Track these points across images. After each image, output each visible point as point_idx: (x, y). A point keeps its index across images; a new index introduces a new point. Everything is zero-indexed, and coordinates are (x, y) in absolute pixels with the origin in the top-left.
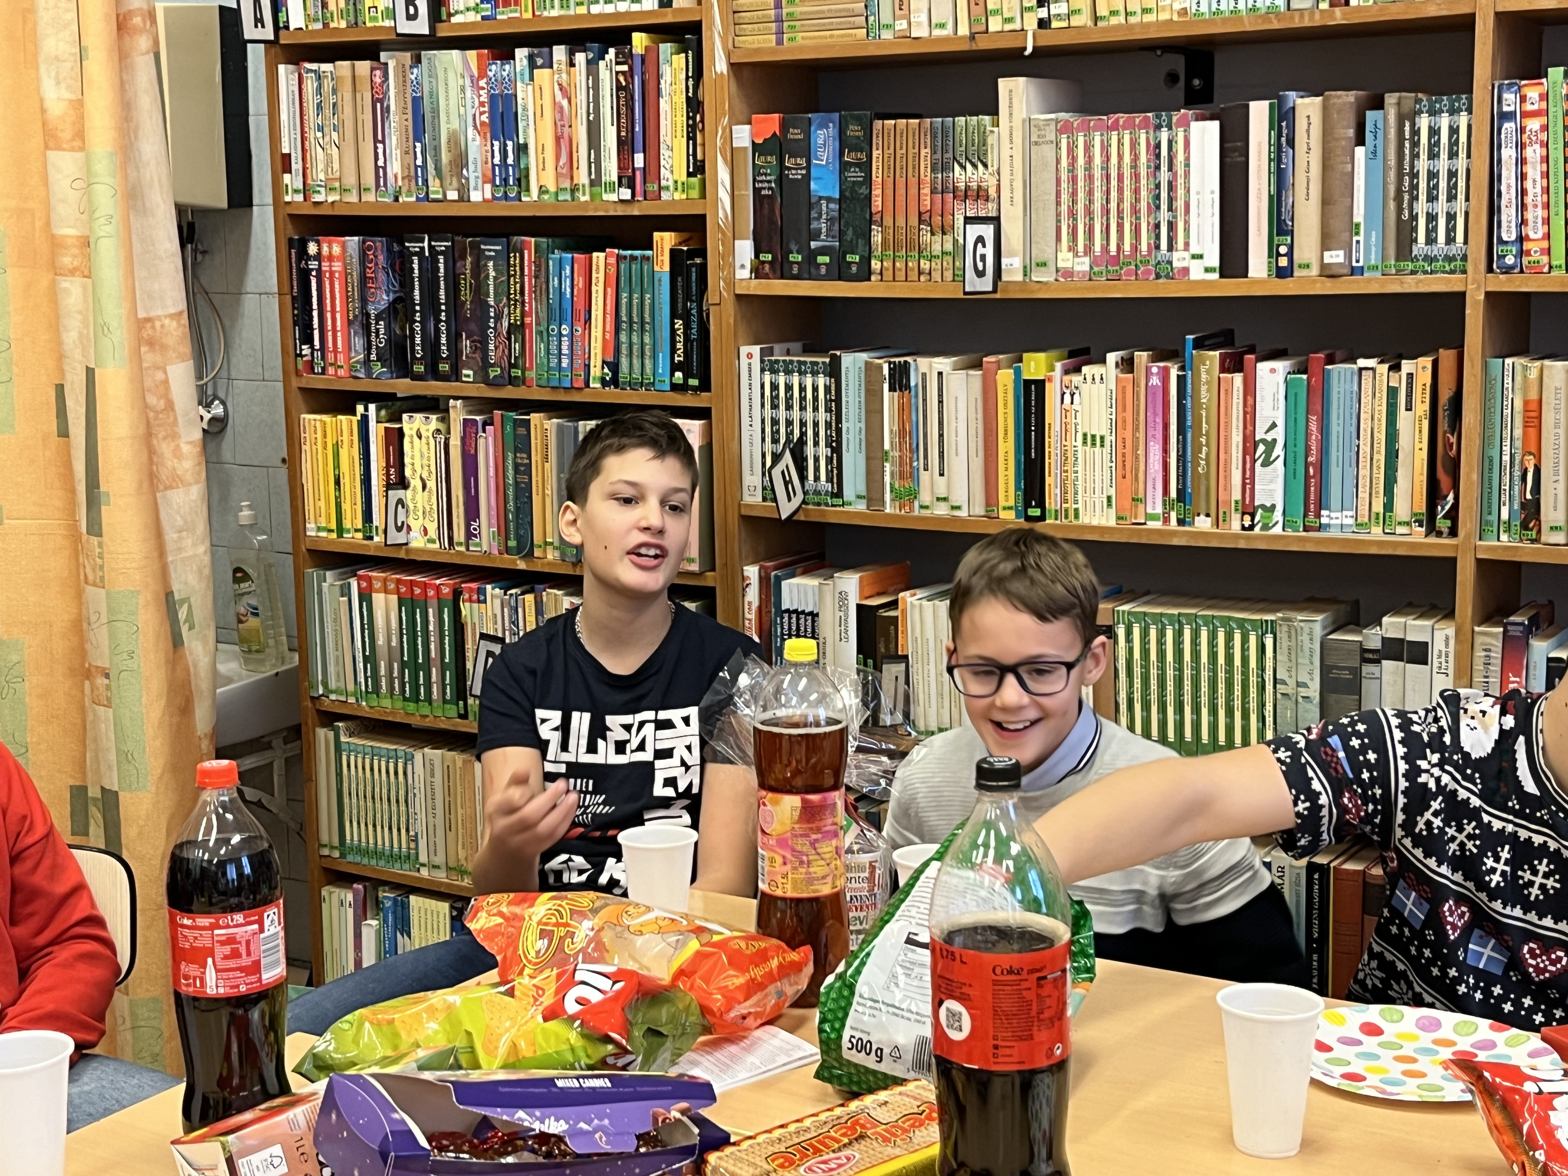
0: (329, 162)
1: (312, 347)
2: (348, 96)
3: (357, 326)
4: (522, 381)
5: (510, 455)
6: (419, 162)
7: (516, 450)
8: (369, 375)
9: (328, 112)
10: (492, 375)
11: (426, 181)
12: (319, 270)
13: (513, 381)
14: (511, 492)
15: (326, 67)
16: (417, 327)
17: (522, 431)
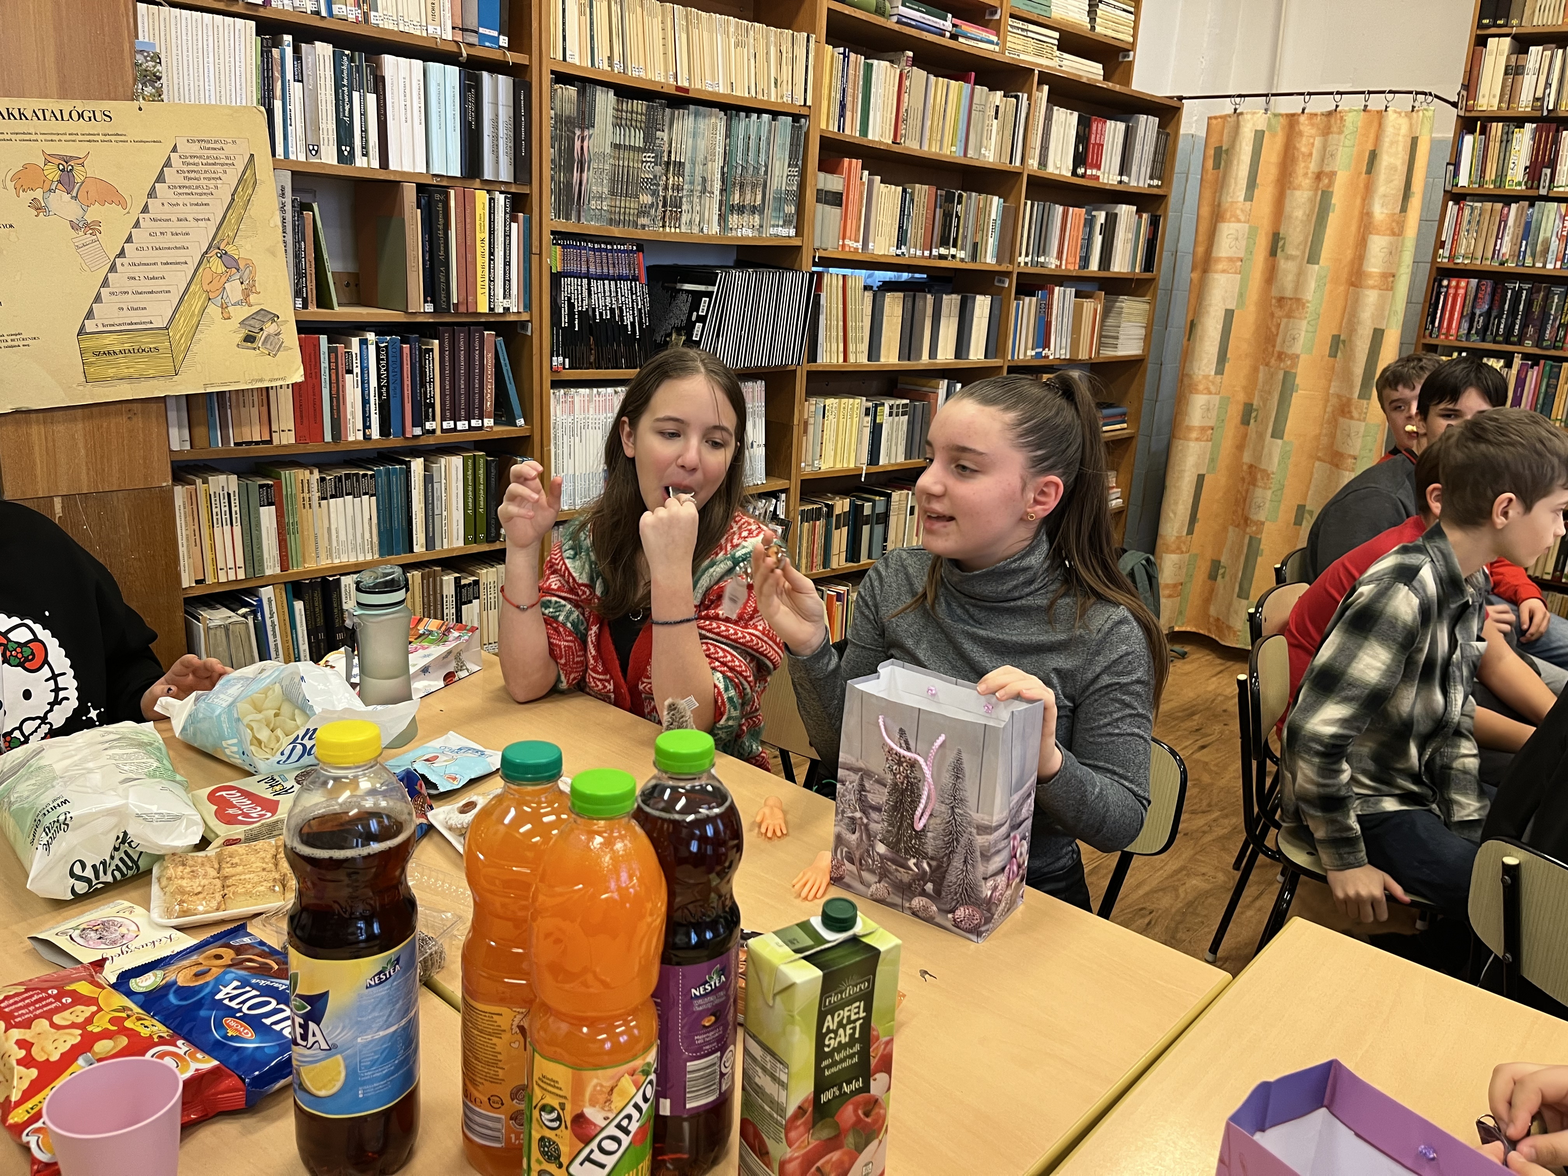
0: (1468, 246)
1: (1433, 326)
2: (1487, 218)
3: (1468, 318)
4: (1562, 348)
5: (1545, 381)
6: (1523, 249)
7: (1549, 378)
8: (1468, 339)
9: (1474, 224)
10: (1545, 344)
11: (1524, 258)
12: (1446, 293)
13: (1555, 348)
14: (1542, 396)
15: (1479, 205)
16: (1503, 321)
17: (1556, 370)
